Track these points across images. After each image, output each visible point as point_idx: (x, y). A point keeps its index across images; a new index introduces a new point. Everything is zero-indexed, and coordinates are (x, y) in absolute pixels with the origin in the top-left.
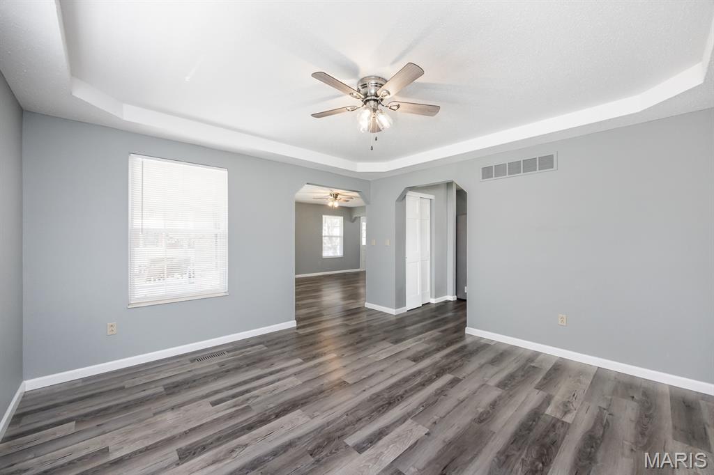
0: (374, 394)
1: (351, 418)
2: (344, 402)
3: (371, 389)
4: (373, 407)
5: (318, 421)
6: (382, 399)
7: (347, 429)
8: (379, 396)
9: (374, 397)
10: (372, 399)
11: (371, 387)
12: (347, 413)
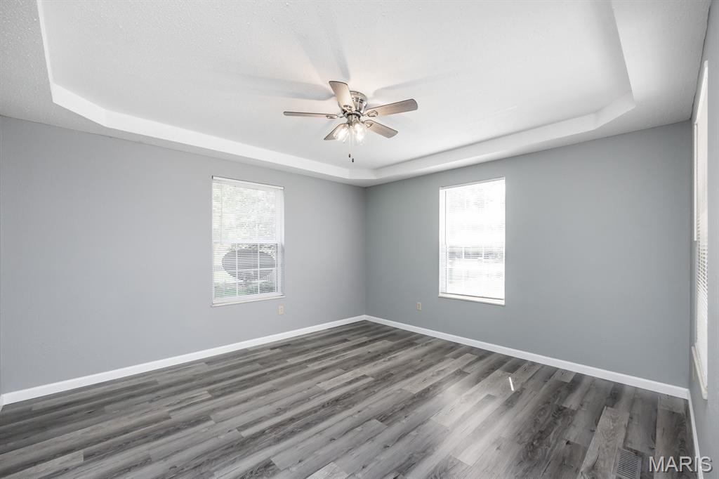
0: (350, 408)
1: (371, 390)
2: (379, 400)
3: (351, 414)
4: (352, 398)
5: (396, 387)
6: (343, 404)
7: (373, 384)
8: (345, 407)
9: (350, 406)
10: (353, 404)
11: (352, 416)
12: (375, 393)
